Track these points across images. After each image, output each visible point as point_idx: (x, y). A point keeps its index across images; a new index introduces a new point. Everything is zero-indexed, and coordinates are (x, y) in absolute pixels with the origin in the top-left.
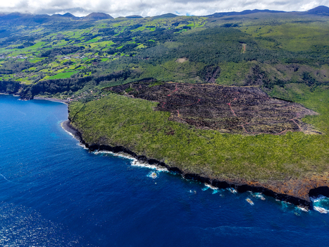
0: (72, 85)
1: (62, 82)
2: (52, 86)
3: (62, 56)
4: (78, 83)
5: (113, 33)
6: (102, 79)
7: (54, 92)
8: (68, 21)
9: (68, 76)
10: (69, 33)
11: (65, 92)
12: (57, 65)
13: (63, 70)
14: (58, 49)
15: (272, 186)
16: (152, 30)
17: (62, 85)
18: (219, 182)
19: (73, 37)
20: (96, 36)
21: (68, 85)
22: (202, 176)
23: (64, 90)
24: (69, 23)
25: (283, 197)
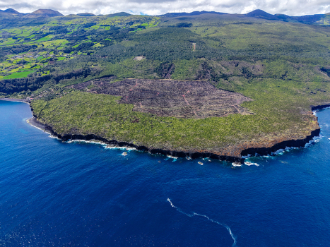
0: (29, 84)
1: (18, 82)
2: (8, 86)
3: (13, 56)
4: (36, 82)
5: (66, 32)
6: (62, 77)
7: (10, 92)
8: (12, 18)
9: (24, 75)
10: (15, 31)
11: (23, 92)
12: (9, 65)
13: (17, 70)
14: (7, 49)
15: (216, 152)
16: (107, 28)
17: (19, 85)
18: (177, 152)
19: (22, 35)
20: (47, 34)
21: (26, 85)
22: (165, 149)
23: (22, 90)
24: (13, 20)
25: (223, 158)
